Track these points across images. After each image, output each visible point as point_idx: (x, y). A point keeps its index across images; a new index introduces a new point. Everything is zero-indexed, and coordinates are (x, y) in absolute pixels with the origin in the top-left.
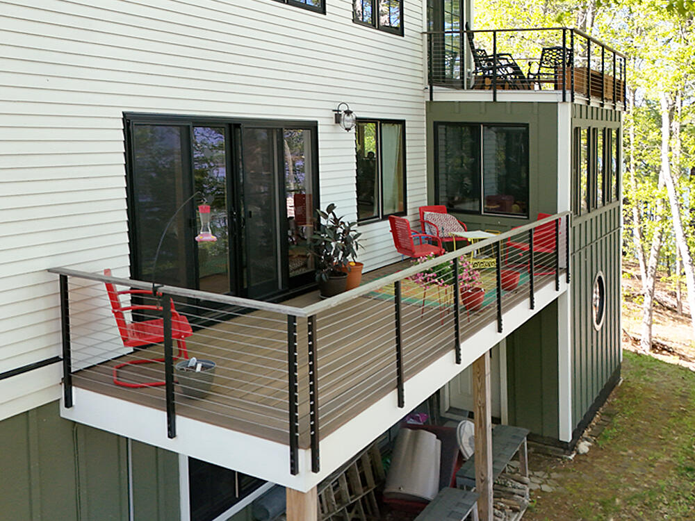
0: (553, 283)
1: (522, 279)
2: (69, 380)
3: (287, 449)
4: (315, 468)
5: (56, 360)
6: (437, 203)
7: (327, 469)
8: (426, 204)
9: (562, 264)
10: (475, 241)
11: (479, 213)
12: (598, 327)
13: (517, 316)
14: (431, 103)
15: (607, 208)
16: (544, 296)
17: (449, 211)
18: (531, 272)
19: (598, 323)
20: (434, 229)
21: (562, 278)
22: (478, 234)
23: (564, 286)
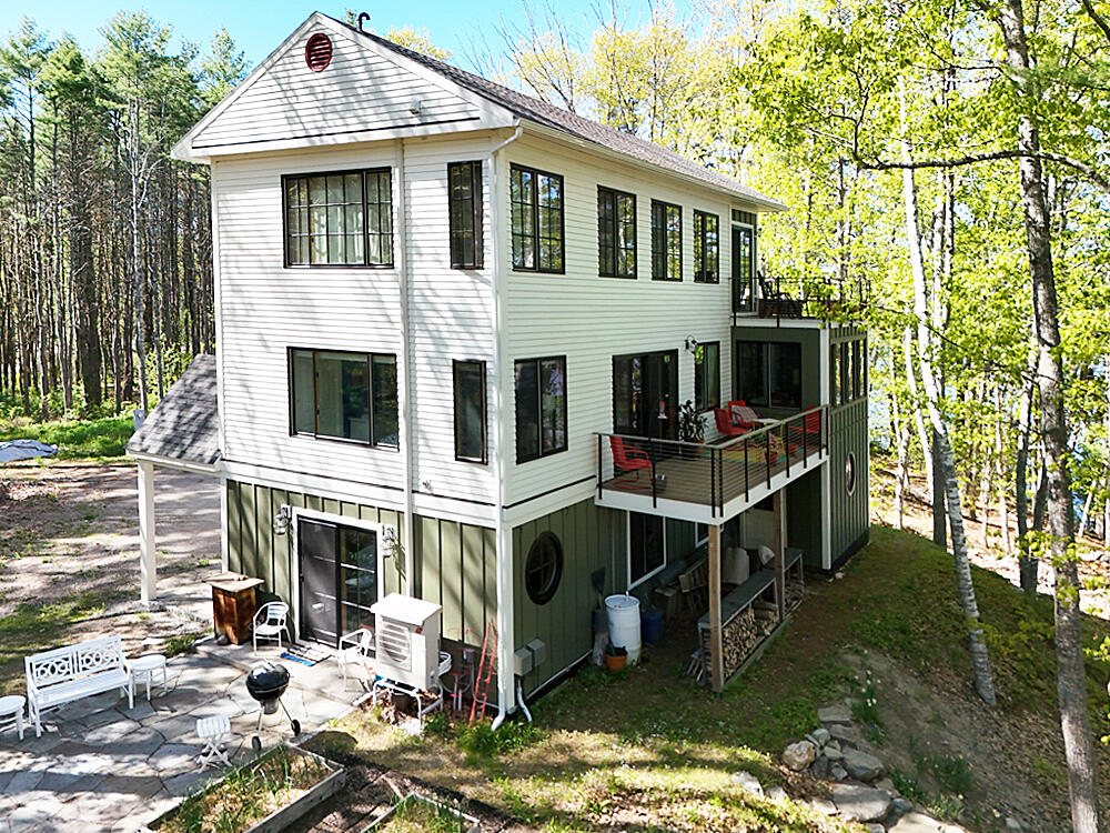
0: (817, 454)
1: (799, 450)
2: (600, 486)
3: (711, 507)
4: (722, 515)
5: (594, 476)
6: (738, 399)
7: (727, 518)
8: (730, 399)
9: (824, 442)
10: (769, 424)
11: (767, 406)
12: (850, 494)
13: (797, 471)
14: (734, 328)
15: (856, 402)
16: (813, 461)
17: (747, 405)
18: (805, 448)
19: (850, 490)
20: (739, 418)
21: (824, 451)
22: (770, 421)
23: (826, 458)
